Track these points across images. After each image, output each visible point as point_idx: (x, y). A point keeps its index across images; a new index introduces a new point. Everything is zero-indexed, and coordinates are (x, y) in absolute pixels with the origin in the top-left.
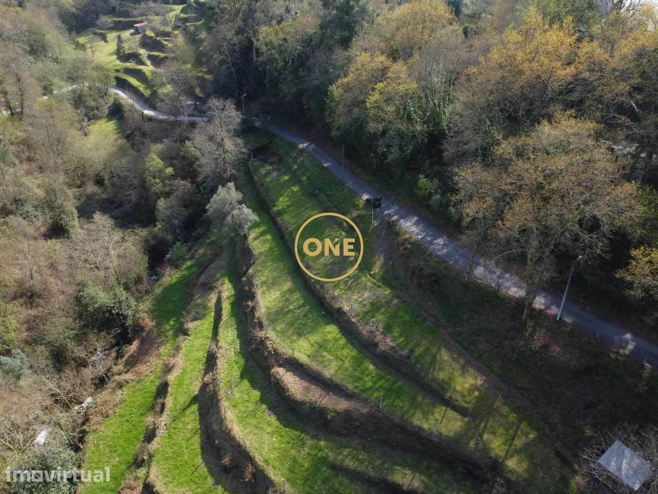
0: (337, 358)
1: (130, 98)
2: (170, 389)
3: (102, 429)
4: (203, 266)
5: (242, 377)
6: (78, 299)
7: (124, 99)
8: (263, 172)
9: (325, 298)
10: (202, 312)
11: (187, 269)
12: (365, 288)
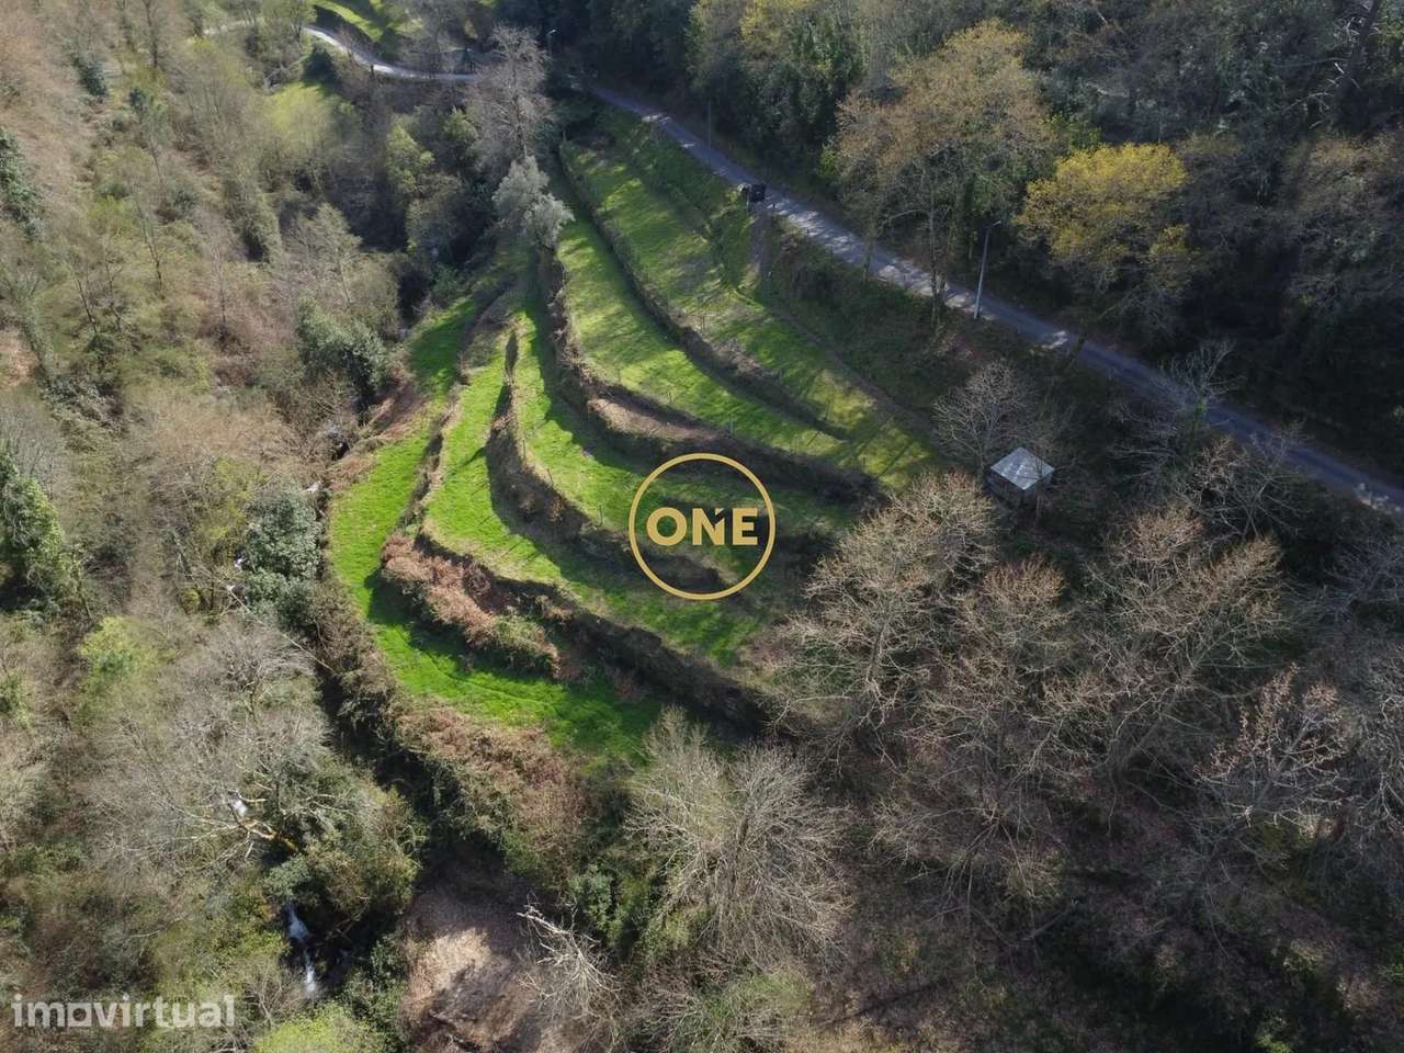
0: (679, 385)
1: (343, 44)
2: (444, 443)
3: (350, 495)
4: (485, 301)
5: (548, 417)
6: (302, 332)
7: (330, 45)
8: (583, 161)
9: (668, 317)
10: (488, 356)
11: (460, 307)
12: (727, 305)
